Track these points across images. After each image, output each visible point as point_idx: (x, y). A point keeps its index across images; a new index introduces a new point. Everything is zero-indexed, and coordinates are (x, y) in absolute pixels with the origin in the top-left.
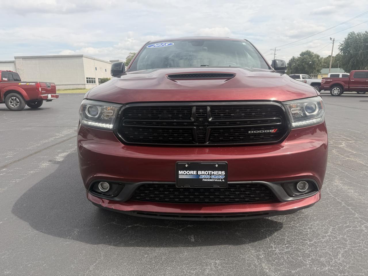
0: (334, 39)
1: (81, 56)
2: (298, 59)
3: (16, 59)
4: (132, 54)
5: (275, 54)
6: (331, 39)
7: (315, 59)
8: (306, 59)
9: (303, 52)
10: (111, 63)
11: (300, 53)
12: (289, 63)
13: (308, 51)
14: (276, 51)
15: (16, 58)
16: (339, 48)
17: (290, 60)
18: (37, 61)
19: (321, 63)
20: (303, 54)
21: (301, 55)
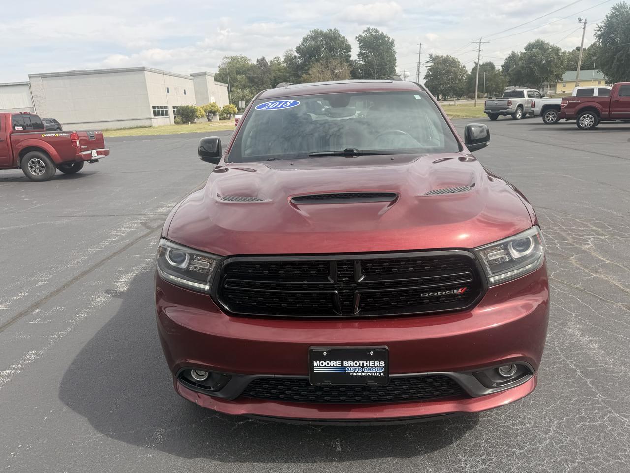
0: (586, 20)
1: (142, 70)
2: (521, 57)
3: (31, 79)
4: (228, 58)
5: (480, 51)
6: (580, 20)
7: (553, 55)
8: (536, 56)
9: (530, 44)
10: (193, 78)
11: (526, 45)
12: (506, 63)
13: (538, 41)
14: (481, 44)
15: (30, 77)
16: (595, 35)
17: (506, 59)
18: (67, 81)
19: (562, 62)
20: (530, 47)
21: (526, 49)
